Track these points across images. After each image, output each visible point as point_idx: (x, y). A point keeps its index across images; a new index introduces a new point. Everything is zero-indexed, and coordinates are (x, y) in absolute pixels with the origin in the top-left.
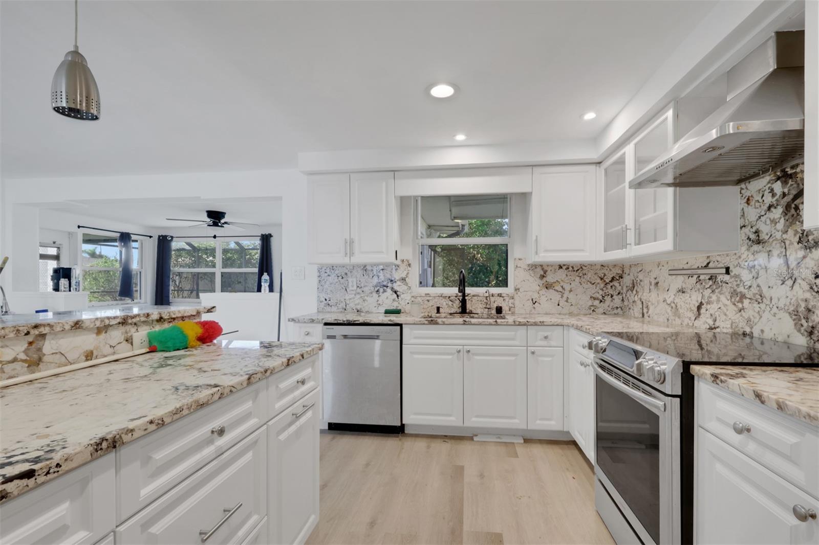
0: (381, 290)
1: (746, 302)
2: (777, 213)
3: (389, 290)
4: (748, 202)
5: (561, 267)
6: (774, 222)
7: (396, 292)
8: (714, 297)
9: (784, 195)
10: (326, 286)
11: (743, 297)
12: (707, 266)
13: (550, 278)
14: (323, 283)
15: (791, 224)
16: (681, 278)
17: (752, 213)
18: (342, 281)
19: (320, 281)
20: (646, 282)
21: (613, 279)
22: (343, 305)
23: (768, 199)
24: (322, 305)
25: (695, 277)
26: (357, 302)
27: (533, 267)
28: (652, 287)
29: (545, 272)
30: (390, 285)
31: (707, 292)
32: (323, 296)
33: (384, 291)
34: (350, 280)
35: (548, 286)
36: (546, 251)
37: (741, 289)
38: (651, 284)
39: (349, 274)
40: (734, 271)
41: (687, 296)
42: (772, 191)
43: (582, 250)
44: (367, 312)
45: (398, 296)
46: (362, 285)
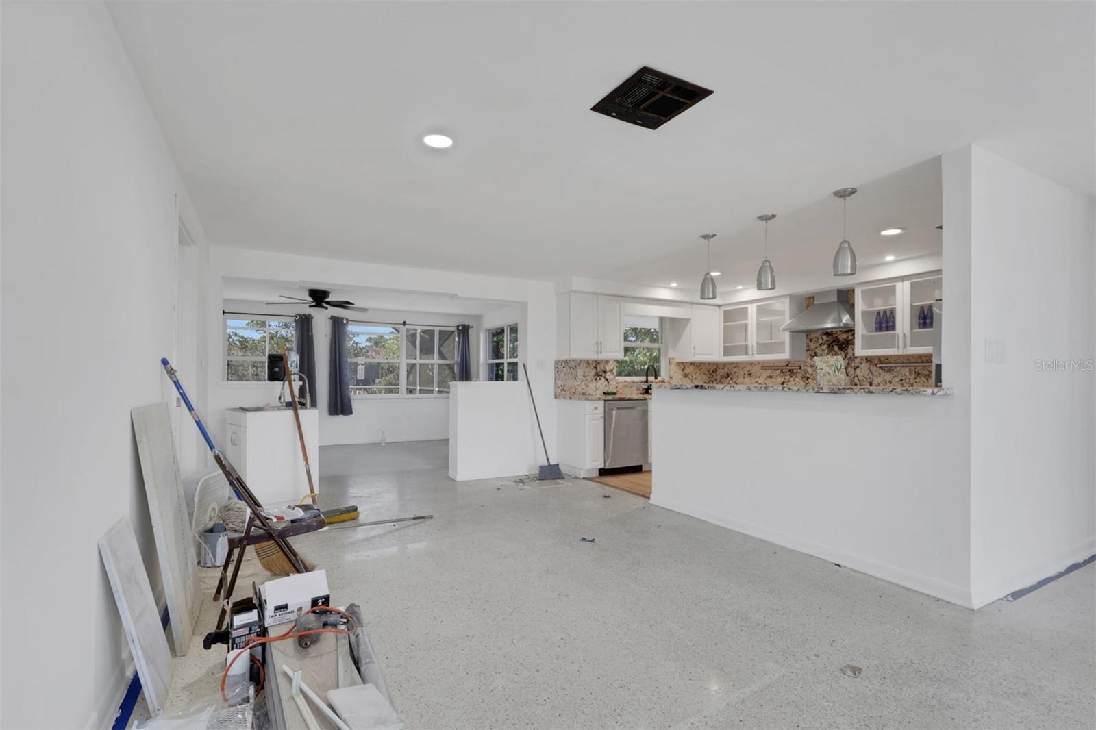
0: (598, 378)
1: (810, 381)
2: (825, 347)
3: (603, 379)
4: (811, 341)
5: (691, 364)
6: (823, 350)
7: (607, 380)
8: (792, 379)
9: (827, 341)
10: (562, 375)
11: (808, 378)
12: (787, 365)
13: (687, 371)
14: (559, 373)
15: (831, 352)
16: (770, 371)
17: (813, 346)
18: (573, 371)
19: (558, 371)
20: (741, 373)
21: (713, 372)
22: (573, 390)
23: (820, 341)
24: (559, 390)
25: (779, 371)
26: (582, 387)
27: (679, 363)
28: (746, 376)
29: (684, 367)
30: (603, 375)
31: (787, 377)
32: (559, 383)
33: (600, 379)
34: (579, 371)
35: (686, 376)
36: (699, 354)
37: (807, 375)
38: (745, 374)
39: (578, 366)
40: (803, 368)
41: (774, 380)
42: (822, 338)
43: (711, 355)
44: (589, 395)
45: (608, 383)
46: (586, 375)
